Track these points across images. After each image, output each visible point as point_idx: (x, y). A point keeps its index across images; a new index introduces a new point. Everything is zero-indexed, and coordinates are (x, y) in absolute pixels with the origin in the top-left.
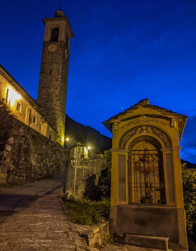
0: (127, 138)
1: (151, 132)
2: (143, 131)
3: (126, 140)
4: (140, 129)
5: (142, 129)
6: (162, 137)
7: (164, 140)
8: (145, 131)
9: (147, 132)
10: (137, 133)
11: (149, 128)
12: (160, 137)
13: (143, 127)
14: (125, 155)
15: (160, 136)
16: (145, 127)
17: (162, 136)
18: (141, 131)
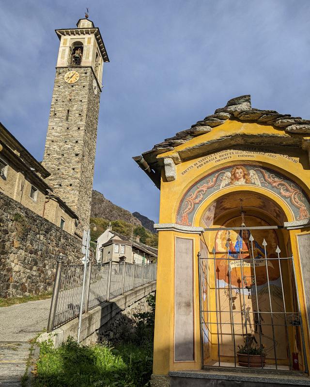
0: (196, 197)
1: (258, 183)
2: (238, 179)
3: (195, 204)
4: (229, 174)
5: (234, 175)
6: (287, 194)
7: (291, 200)
8: (242, 181)
9: (246, 182)
10: (223, 184)
11: (252, 172)
12: (280, 194)
13: (237, 171)
14: (193, 240)
15: (282, 191)
16: (241, 170)
17: (287, 190)
18: (232, 180)
